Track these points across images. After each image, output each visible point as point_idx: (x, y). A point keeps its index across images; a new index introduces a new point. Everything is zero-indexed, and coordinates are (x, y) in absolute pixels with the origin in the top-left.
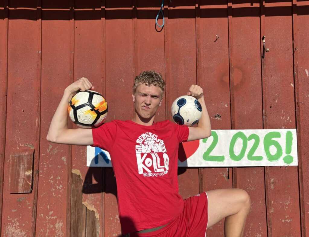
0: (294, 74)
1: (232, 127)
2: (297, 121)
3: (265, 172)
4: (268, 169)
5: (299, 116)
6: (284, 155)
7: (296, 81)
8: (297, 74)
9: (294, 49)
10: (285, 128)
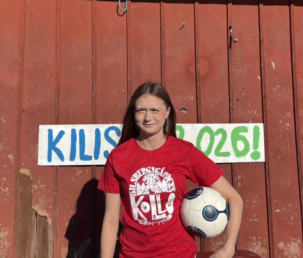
0: (260, 66)
1: (199, 121)
2: (264, 115)
3: (233, 169)
4: (236, 166)
5: (266, 110)
6: (252, 150)
7: (263, 73)
8: (264, 67)
9: (261, 41)
10: (252, 122)
